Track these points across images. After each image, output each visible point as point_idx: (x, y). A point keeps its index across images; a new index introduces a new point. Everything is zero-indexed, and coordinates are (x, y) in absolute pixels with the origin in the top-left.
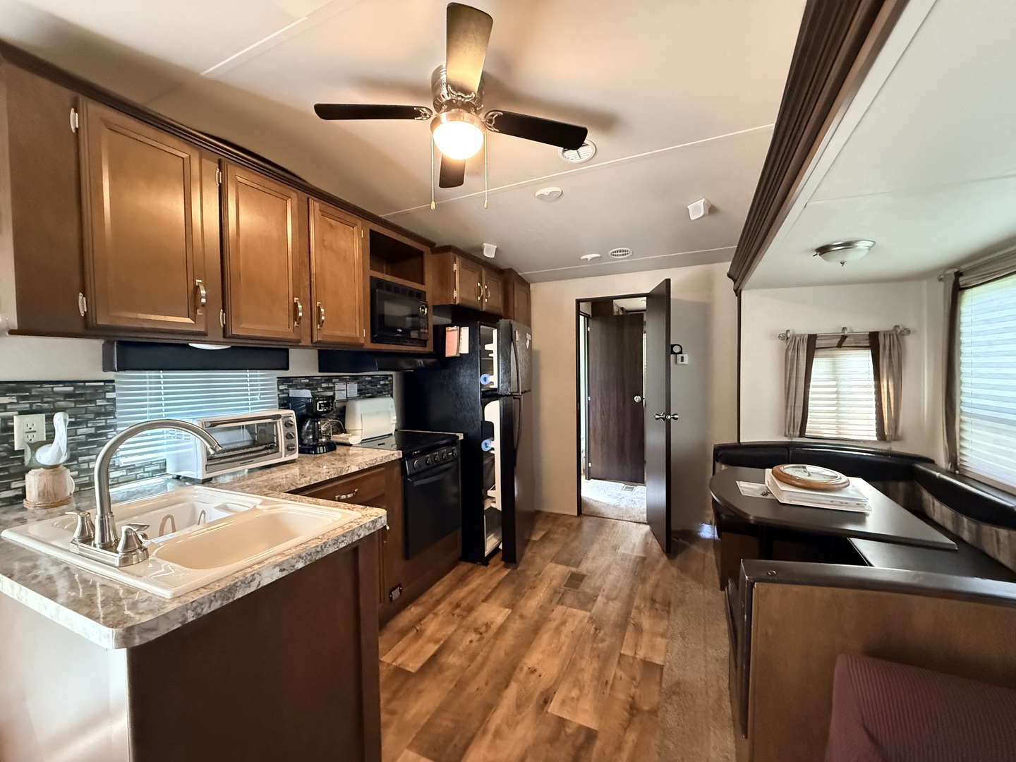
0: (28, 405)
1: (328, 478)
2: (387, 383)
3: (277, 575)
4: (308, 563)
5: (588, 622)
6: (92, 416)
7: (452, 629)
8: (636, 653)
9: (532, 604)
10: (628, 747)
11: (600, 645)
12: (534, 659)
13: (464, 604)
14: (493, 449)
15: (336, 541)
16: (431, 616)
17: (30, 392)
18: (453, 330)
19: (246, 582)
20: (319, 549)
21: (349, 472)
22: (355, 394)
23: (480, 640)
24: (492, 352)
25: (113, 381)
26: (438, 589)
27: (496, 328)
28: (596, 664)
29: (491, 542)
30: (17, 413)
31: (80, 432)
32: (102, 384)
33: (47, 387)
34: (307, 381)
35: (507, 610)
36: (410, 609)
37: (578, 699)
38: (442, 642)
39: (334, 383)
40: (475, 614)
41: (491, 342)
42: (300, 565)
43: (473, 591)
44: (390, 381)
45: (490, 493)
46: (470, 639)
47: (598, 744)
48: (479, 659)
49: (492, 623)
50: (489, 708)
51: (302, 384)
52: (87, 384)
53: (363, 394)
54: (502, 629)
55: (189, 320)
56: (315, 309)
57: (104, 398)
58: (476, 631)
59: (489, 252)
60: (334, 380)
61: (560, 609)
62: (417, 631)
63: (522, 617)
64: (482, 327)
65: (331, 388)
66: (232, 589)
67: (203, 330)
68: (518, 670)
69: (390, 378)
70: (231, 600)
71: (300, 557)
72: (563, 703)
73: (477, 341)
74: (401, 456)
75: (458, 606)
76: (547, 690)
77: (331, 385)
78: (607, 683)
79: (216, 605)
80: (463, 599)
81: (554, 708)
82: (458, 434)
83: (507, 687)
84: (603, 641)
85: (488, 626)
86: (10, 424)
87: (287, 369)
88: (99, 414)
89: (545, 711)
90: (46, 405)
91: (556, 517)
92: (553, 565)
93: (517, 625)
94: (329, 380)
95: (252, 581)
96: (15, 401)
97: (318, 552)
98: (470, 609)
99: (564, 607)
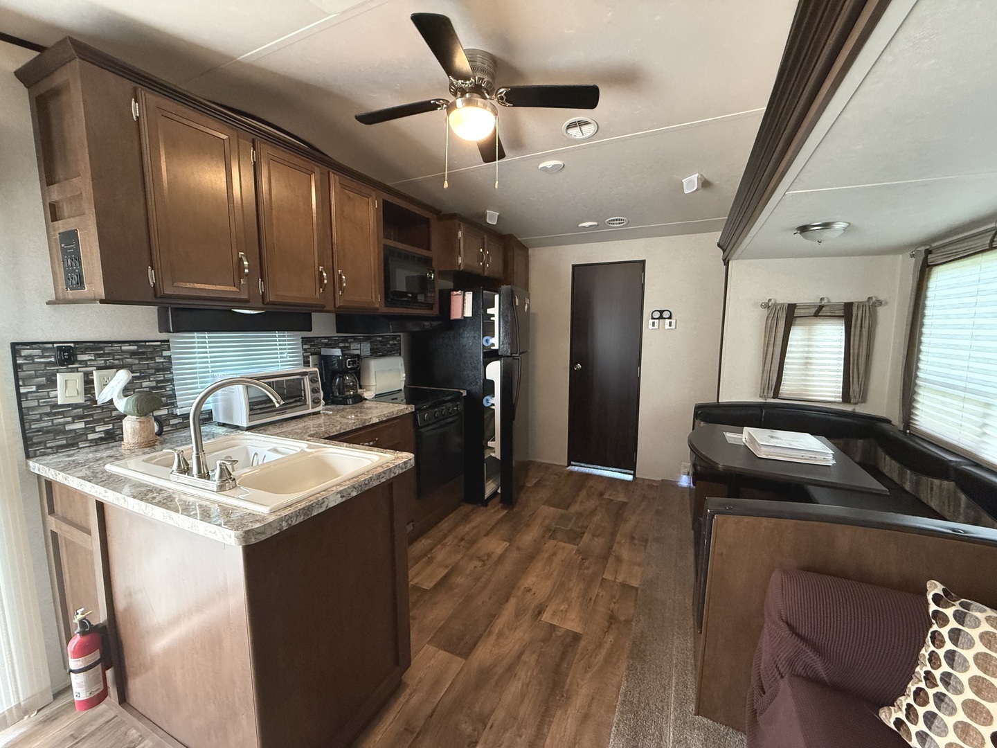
0: (103, 362)
1: (354, 428)
2: (396, 342)
3: (339, 500)
4: (359, 492)
5: (575, 553)
6: (153, 371)
7: (459, 557)
8: (616, 578)
9: (528, 538)
10: (607, 646)
11: (586, 571)
12: (529, 581)
13: (467, 538)
14: (493, 405)
15: (379, 476)
16: (439, 546)
17: (104, 350)
18: (457, 294)
19: (319, 504)
20: (367, 482)
21: (371, 423)
22: (368, 353)
23: (484, 565)
24: (493, 316)
25: (168, 341)
26: (444, 525)
27: (497, 292)
28: (582, 586)
29: (490, 488)
30: (95, 368)
31: (145, 384)
32: (159, 343)
33: (116, 347)
34: (326, 341)
35: (505, 543)
36: (421, 541)
37: (566, 611)
38: (450, 567)
39: (350, 343)
40: (476, 547)
41: (493, 306)
42: (354, 494)
43: (474, 528)
44: (398, 341)
45: (490, 444)
46: (473, 565)
47: (583, 643)
48: (483, 580)
49: (492, 553)
50: (492, 617)
51: (323, 343)
52: (147, 344)
53: (377, 353)
54: (502, 558)
55: (234, 289)
56: (337, 277)
57: (162, 356)
58: (479, 559)
59: (492, 218)
60: (349, 340)
61: (551, 543)
62: (429, 558)
63: (518, 548)
64: (484, 292)
65: (347, 347)
66: (310, 508)
67: (245, 297)
68: (516, 589)
69: (398, 339)
70: (309, 517)
71: (354, 487)
72: (554, 614)
73: (481, 305)
74: (414, 410)
75: (462, 539)
76: (541, 604)
77: (347, 345)
78: (590, 599)
79: (301, 519)
80: (468, 533)
81: (546, 617)
82: (462, 391)
83: (507, 601)
84: (588, 568)
85: (489, 555)
86: (91, 377)
87: (310, 330)
88: (158, 370)
89: (539, 618)
90: (117, 362)
91: (547, 467)
92: (546, 507)
93: (514, 555)
94: (345, 340)
95: (322, 503)
96: (93, 358)
97: (366, 484)
98: (473, 542)
99: (556, 542)
